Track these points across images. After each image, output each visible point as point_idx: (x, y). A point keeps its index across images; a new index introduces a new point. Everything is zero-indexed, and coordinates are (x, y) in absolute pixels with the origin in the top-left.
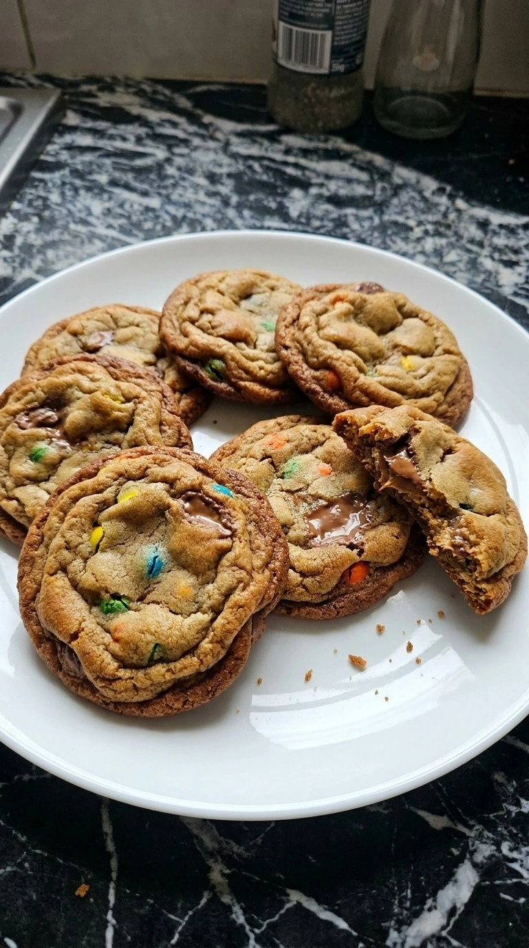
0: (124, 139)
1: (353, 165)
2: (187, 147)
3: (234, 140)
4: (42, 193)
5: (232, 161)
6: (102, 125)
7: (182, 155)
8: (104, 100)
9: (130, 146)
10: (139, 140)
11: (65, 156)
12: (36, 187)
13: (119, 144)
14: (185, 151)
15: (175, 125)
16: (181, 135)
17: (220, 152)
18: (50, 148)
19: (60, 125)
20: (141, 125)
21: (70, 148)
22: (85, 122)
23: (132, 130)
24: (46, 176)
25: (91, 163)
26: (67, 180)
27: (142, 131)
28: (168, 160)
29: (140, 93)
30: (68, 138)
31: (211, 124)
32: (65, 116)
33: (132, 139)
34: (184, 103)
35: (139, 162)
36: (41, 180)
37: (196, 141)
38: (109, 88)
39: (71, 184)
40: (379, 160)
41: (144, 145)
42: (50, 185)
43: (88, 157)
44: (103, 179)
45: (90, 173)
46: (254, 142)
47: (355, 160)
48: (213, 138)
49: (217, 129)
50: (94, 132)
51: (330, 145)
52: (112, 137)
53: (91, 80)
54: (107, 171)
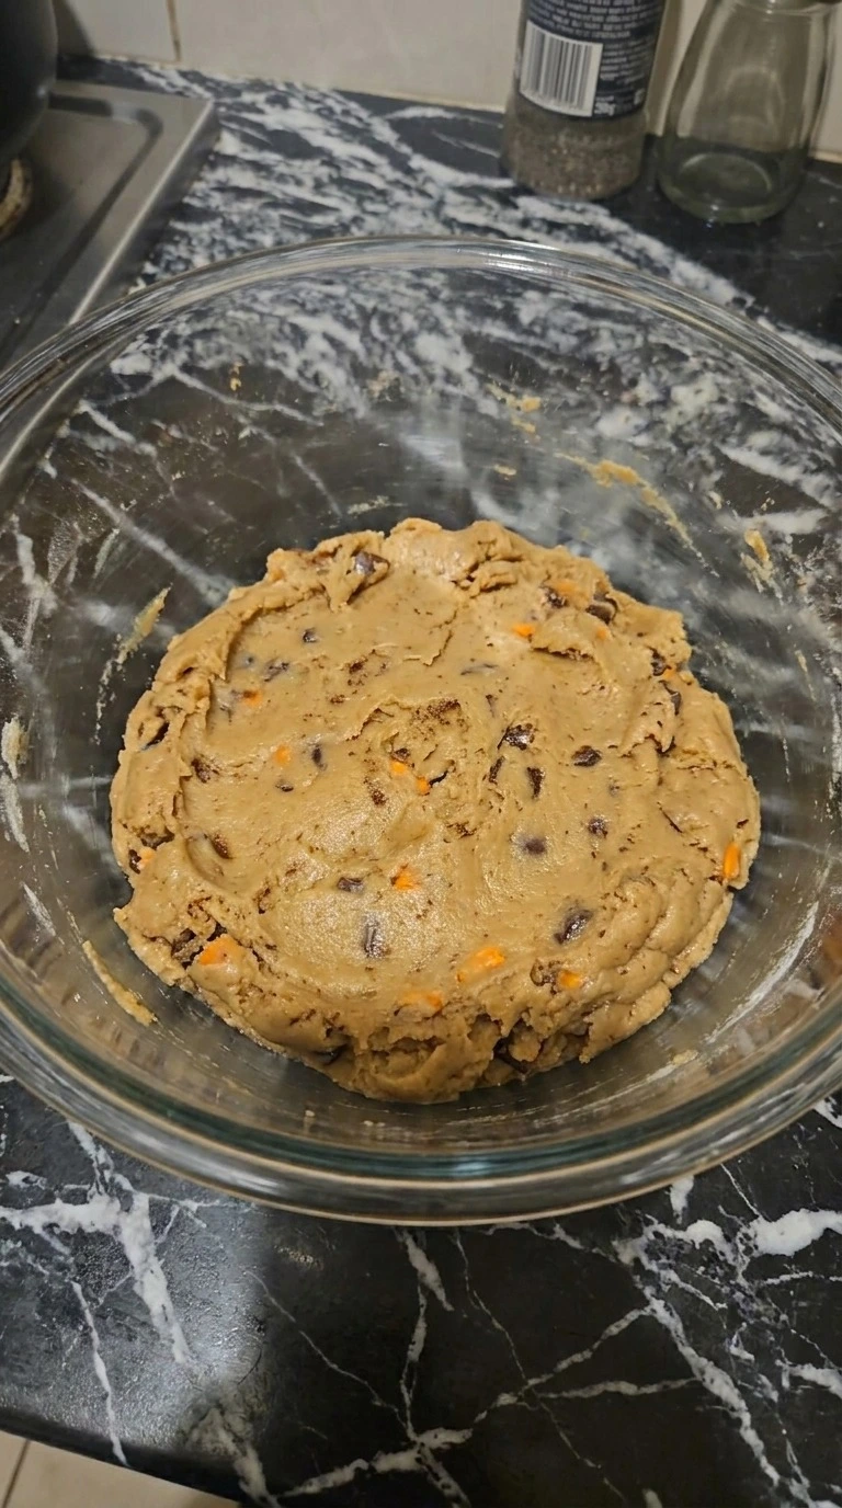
0: (299, 183)
1: (618, 252)
2: (386, 202)
3: (452, 197)
4: (185, 254)
5: (447, 232)
6: (270, 157)
7: (375, 214)
8: (274, 119)
9: (306, 194)
10: (318, 186)
11: (216, 200)
12: (176, 243)
13: (292, 190)
14: (381, 208)
15: (369, 166)
16: (378, 183)
17: (431, 215)
18: (199, 186)
19: (210, 151)
20: (324, 163)
21: (222, 188)
22: (245, 151)
23: (310, 169)
24: (191, 228)
25: (250, 215)
26: (217, 237)
27: (324, 172)
28: (356, 220)
29: (326, 113)
30: (221, 174)
31: (421, 171)
32: (218, 139)
33: (309, 183)
34: (384, 133)
35: (318, 220)
36: (184, 234)
37: (399, 195)
38: (280, 101)
39: (223, 243)
40: (656, 249)
41: (324, 195)
42: (194, 242)
43: (248, 205)
44: (267, 240)
45: (250, 230)
46: (480, 204)
47: (620, 244)
48: (423, 193)
49: (428, 179)
50: (257, 167)
51: (585, 220)
52: (282, 178)
53: (257, 86)
54: (273, 228)
